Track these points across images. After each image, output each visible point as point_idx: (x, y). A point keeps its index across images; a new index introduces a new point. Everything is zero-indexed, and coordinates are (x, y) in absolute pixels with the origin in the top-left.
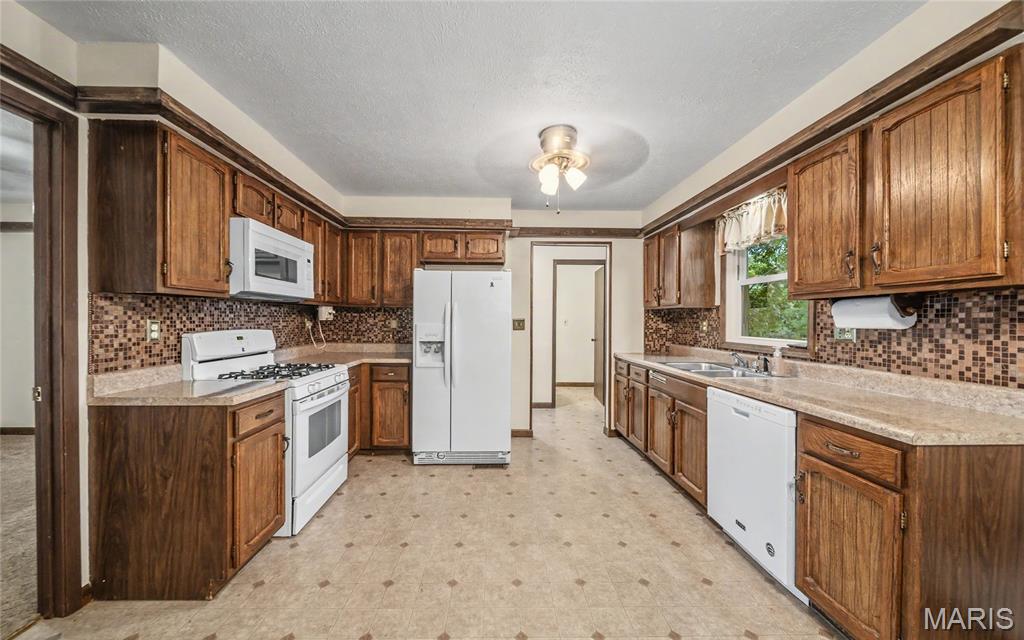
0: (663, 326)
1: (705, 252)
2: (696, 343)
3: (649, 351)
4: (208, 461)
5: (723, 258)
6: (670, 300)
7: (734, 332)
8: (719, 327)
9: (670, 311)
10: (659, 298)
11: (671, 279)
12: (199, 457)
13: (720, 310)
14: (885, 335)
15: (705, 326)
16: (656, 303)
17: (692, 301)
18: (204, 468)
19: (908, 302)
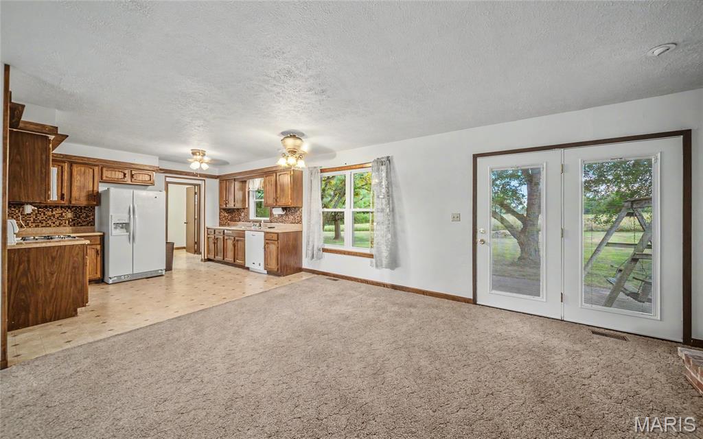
0: (227, 215)
1: (243, 189)
2: (240, 220)
3: (221, 224)
4: (76, 265)
5: (249, 192)
6: (231, 205)
7: (252, 216)
8: (247, 215)
9: (229, 209)
10: (226, 204)
11: (231, 198)
12: (71, 264)
13: (248, 208)
14: (282, 215)
15: (243, 215)
16: (225, 206)
17: (239, 206)
18: (74, 268)
19: (284, 209)
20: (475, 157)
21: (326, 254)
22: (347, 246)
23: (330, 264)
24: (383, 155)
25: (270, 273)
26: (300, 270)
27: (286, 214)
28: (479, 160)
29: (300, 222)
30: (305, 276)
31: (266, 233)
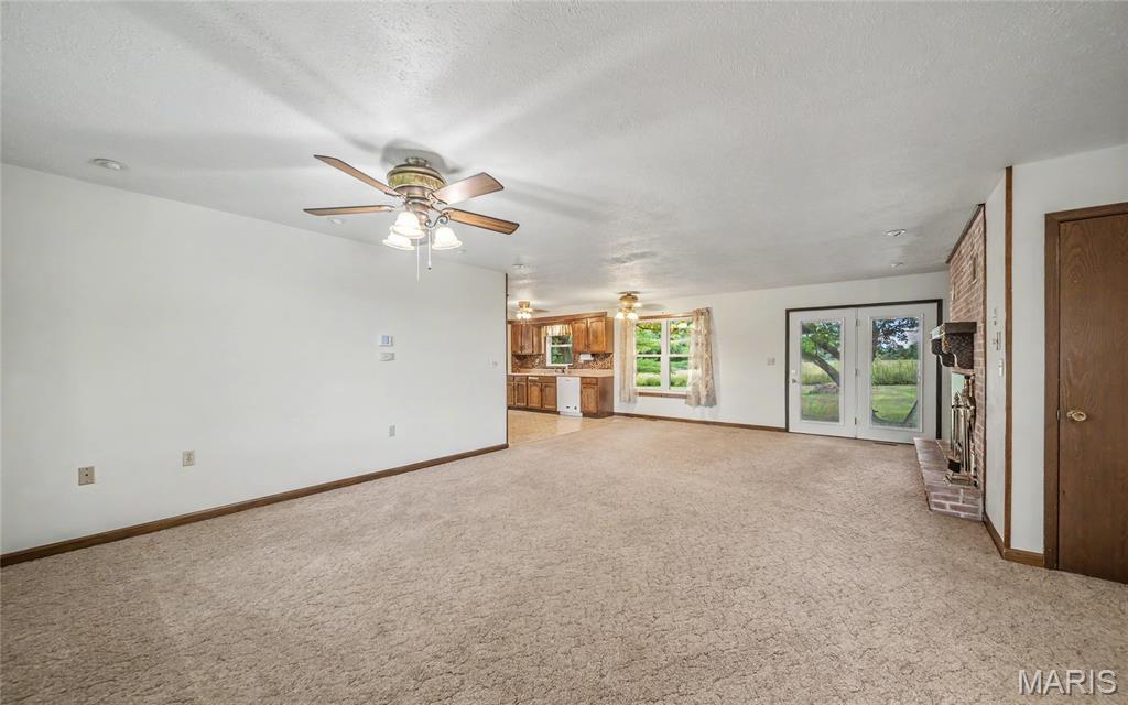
0: (520, 361)
1: (538, 335)
2: (533, 367)
5: (545, 337)
7: (549, 362)
8: (544, 361)
13: (545, 355)
14: (589, 362)
15: (537, 361)
19: (593, 355)
20: (788, 311)
21: (640, 398)
22: (664, 388)
23: (644, 406)
24: (702, 306)
25: (586, 414)
26: (612, 414)
27: (594, 361)
28: (791, 314)
29: (610, 368)
30: (616, 420)
31: (582, 378)
